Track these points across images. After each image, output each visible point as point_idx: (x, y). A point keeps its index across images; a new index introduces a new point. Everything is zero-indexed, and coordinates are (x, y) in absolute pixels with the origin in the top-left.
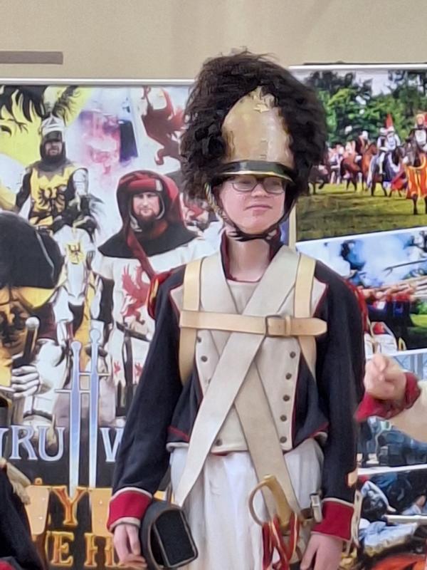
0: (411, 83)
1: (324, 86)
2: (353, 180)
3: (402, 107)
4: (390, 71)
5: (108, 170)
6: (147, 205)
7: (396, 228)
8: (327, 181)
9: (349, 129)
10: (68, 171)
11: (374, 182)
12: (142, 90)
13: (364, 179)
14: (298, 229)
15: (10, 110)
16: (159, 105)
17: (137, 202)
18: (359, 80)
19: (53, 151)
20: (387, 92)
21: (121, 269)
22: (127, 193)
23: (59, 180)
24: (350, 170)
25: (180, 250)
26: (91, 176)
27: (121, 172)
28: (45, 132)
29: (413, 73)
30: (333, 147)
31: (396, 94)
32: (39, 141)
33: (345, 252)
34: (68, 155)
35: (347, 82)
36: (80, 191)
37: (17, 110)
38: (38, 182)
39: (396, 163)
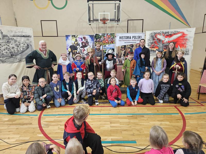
1: (97, 35)
5: (81, 41)
8: (97, 42)
9: (99, 38)
18: (99, 34)
21: (82, 49)
22: (82, 43)
24: (99, 41)
25: (86, 47)
28: (76, 39)
30: (97, 39)
37: (73, 37)
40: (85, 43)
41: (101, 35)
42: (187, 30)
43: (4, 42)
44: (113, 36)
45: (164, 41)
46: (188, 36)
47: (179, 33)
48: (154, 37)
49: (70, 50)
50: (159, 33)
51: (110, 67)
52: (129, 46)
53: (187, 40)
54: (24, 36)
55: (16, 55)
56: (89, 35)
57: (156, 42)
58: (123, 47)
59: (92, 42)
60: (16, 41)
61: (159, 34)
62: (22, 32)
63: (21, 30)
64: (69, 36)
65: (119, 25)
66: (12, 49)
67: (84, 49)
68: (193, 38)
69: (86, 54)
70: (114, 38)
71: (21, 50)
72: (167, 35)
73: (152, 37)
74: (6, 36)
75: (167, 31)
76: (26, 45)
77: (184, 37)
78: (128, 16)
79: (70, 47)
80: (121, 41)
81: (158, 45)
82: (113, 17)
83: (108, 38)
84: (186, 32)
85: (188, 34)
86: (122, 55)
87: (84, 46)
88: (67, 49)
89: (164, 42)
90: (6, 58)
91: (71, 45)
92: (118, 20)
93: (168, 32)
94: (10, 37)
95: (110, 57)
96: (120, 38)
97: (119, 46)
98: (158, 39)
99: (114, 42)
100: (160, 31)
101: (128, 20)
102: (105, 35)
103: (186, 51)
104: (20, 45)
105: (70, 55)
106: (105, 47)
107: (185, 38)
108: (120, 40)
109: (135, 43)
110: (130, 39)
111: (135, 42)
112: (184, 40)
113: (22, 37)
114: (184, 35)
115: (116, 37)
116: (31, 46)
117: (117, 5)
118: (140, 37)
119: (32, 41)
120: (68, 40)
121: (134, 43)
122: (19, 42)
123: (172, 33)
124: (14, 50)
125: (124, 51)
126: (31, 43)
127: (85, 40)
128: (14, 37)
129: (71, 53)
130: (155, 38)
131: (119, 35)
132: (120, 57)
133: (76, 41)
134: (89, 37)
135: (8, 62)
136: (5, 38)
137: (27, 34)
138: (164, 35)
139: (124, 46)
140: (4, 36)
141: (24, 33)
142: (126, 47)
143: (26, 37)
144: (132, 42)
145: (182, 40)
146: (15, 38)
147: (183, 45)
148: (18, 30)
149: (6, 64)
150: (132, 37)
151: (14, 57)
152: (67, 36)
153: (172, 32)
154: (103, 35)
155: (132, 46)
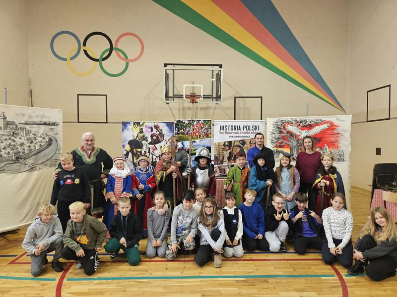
1: (179, 122)
3: (189, 125)
7: (189, 140)
8: (180, 135)
9: (182, 128)
10: (144, 133)
12: (154, 123)
13: (185, 134)
18: (184, 121)
21: (151, 146)
22: (152, 136)
23: (142, 135)
25: (159, 143)
30: (180, 130)
32: (139, 129)
33: (182, 144)
34: (143, 131)
36: (145, 136)
37: (136, 125)
39: (189, 132)
40: (157, 136)
41: (186, 122)
42: (337, 119)
43: (6, 133)
44: (208, 124)
45: (299, 135)
46: (339, 128)
47: (323, 122)
48: (280, 128)
49: (128, 148)
50: (290, 121)
51: (203, 181)
52: (237, 143)
53: (339, 135)
54: (45, 124)
55: (25, 159)
56: (165, 123)
57: (286, 138)
58: (226, 144)
59: (171, 134)
60: (28, 132)
61: (290, 123)
62: (43, 116)
63: (41, 113)
64: (128, 123)
65: (219, 106)
66: (19, 147)
67: (155, 146)
68: (350, 132)
69: (158, 155)
70: (210, 129)
71: (37, 148)
72: (304, 126)
73: (278, 128)
74: (12, 123)
75: (303, 118)
76: (47, 140)
77: (333, 129)
78: (235, 90)
79: (128, 144)
80: (223, 133)
81: (290, 143)
82: (209, 93)
83: (200, 128)
84: (336, 122)
85: (339, 125)
86: (226, 159)
87: (155, 142)
88: (124, 146)
89: (300, 137)
90: (6, 163)
91: (132, 138)
92: (218, 97)
93: (306, 121)
94: (19, 126)
95: (203, 162)
96: (221, 128)
97: (219, 143)
98: (288, 132)
99: (210, 135)
100: (292, 119)
101: (235, 97)
102: (195, 123)
103: (339, 153)
104: (35, 139)
105: (127, 157)
106: (194, 144)
107: (335, 131)
108: (222, 131)
109: (248, 138)
110: (239, 131)
111: (248, 135)
112: (333, 134)
113: (42, 124)
114: (333, 127)
115: (213, 125)
116: (56, 140)
117: (215, 73)
118: (256, 128)
119: (59, 133)
120: (126, 131)
121: (246, 138)
122: (35, 134)
123: (312, 123)
124: (24, 149)
125: (229, 151)
126: (57, 137)
127: (158, 131)
128: (25, 126)
129: (130, 154)
130: (283, 130)
131: (219, 124)
132: (222, 162)
133: (141, 132)
134: (166, 125)
135: (8, 171)
136: (8, 126)
137: (52, 120)
138: (298, 126)
139: (228, 142)
140: (8, 124)
141: (46, 117)
142: (232, 145)
143: (49, 124)
144: (242, 135)
145: (331, 134)
146: (28, 127)
147: (332, 144)
148: (36, 114)
149: (4, 174)
150: (242, 128)
151: (20, 161)
153: (312, 121)
154: (191, 123)
155: (244, 143)
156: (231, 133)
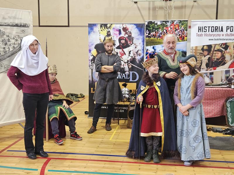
0: (163, 23)
1: (150, 23)
2: (155, 37)
3: (162, 26)
4: (160, 21)
5: (117, 36)
6: (123, 41)
7: (161, 44)
8: (151, 37)
9: (154, 30)
10: (111, 37)
11: (158, 37)
12: (122, 25)
13: (156, 37)
14: (146, 44)
15: (102, 28)
16: (125, 27)
17: (121, 41)
18: (156, 22)
19: (109, 33)
20: (160, 24)
21: (119, 51)
22: (120, 40)
23: (110, 38)
24: (154, 36)
25: (128, 48)
26: (114, 37)
27: (119, 37)
28: (108, 31)
29: (164, 21)
30: (152, 32)
31: (161, 24)
32: (107, 32)
33: (153, 48)
34: (111, 34)
35: (154, 23)
36: (113, 39)
37: (103, 28)
38: (107, 38)
39: (161, 35)
40: (126, 40)
54: (17, 25)
56: (135, 24)
59: (141, 37)
60: (3, 34)
62: (15, 18)
63: (13, 15)
64: (95, 25)
65: (198, 3)
67: (123, 51)
69: (126, 61)
70: (187, 30)
83: (175, 30)
86: (204, 66)
87: (122, 46)
88: (90, 51)
97: (196, 47)
102: (169, 24)
109: (232, 41)
110: (222, 33)
111: (232, 38)
113: (14, 26)
115: (190, 27)
120: (92, 34)
121: (230, 41)
131: (197, 24)
134: (135, 26)
137: (23, 22)
141: (18, 19)
143: (21, 26)
148: (9, 15)
152: (91, 26)
154: (164, 24)
155: (226, 47)
156: (211, 35)
